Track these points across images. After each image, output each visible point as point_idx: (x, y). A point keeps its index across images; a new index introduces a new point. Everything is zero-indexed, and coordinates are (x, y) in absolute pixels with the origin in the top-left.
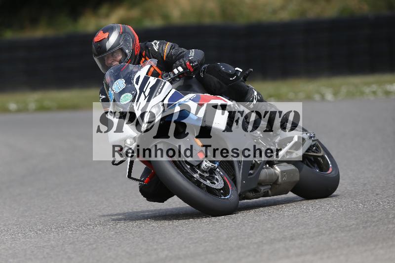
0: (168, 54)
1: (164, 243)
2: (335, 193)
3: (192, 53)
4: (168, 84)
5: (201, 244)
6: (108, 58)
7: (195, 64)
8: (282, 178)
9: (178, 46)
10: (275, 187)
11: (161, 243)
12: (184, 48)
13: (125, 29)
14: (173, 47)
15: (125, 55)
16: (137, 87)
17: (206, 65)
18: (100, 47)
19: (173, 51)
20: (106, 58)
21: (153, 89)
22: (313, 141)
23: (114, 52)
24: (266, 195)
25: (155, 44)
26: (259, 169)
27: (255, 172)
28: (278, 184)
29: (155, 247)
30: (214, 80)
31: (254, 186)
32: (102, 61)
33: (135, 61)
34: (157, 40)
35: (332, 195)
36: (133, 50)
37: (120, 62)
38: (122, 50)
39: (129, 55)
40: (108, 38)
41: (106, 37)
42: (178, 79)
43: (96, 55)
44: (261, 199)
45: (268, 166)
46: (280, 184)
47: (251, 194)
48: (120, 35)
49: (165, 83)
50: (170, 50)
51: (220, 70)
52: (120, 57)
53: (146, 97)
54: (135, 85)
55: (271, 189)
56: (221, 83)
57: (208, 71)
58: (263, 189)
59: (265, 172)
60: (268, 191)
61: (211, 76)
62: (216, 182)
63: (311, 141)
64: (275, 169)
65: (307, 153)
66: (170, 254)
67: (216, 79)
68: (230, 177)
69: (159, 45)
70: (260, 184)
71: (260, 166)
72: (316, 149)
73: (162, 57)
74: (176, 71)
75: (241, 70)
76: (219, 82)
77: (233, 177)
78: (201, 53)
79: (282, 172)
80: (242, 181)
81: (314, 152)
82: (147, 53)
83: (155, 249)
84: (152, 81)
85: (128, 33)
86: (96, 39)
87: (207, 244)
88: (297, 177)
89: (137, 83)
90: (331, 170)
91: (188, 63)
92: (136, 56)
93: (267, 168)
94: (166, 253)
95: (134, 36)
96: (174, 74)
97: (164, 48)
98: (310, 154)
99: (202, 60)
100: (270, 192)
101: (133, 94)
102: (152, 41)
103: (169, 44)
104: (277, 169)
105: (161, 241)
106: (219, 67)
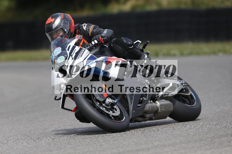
0: (92, 32)
1: (157, 137)
2: (198, 118)
3: (106, 31)
4: (87, 51)
5: (178, 138)
6: (54, 34)
7: (105, 38)
8: (161, 109)
9: (98, 27)
10: (157, 114)
11: (155, 137)
12: (102, 28)
13: (65, 16)
14: (96, 27)
15: (65, 32)
16: (68, 52)
17: (115, 39)
18: (49, 27)
19: (95, 30)
20: (53, 34)
21: (77, 54)
22: (184, 86)
23: (57, 31)
24: (151, 119)
25: (84, 25)
26: (145, 103)
27: (142, 105)
28: (158, 113)
29: (151, 139)
30: (119, 48)
31: (141, 114)
32: (51, 35)
33: (70, 36)
34: (86, 23)
35: (196, 119)
36: (70, 29)
37: (62, 36)
38: (62, 29)
39: (67, 32)
40: (54, 22)
41: (53, 21)
42: (95, 48)
43: (47, 32)
44: (148, 122)
45: (152, 101)
46: (159, 113)
47: (140, 119)
48: (62, 20)
49: (85, 50)
50: (93, 29)
51: (123, 42)
52: (61, 34)
53: (72, 59)
54: (67, 51)
55: (154, 116)
56: (124, 50)
57: (116, 42)
58: (148, 116)
59: (150, 105)
60: (152, 117)
61: (117, 46)
62: (115, 111)
63: (182, 86)
64: (157, 103)
65: (179, 93)
66: (160, 144)
67: (120, 48)
68: (125, 109)
69: (87, 26)
70: (146, 112)
71: (146, 102)
72: (186, 91)
73: (89, 34)
74: (93, 43)
75: (140, 42)
76: (122, 50)
77: (127, 109)
78: (111, 31)
79: (161, 105)
80: (133, 111)
81: (185, 93)
82: (80, 31)
83: (151, 141)
84: (77, 48)
85: (67, 19)
86: (47, 22)
87: (182, 137)
88: (172, 109)
89: (68, 50)
90: (195, 104)
91: (101, 38)
92: (71, 34)
93: (151, 103)
94: (157, 143)
95: (71, 21)
96: (92, 45)
97: (89, 28)
98: (181, 94)
99: (112, 36)
100: (153, 117)
101: (65, 57)
102: (83, 24)
103: (92, 26)
104: (158, 103)
105: (155, 136)
106: (122, 40)
